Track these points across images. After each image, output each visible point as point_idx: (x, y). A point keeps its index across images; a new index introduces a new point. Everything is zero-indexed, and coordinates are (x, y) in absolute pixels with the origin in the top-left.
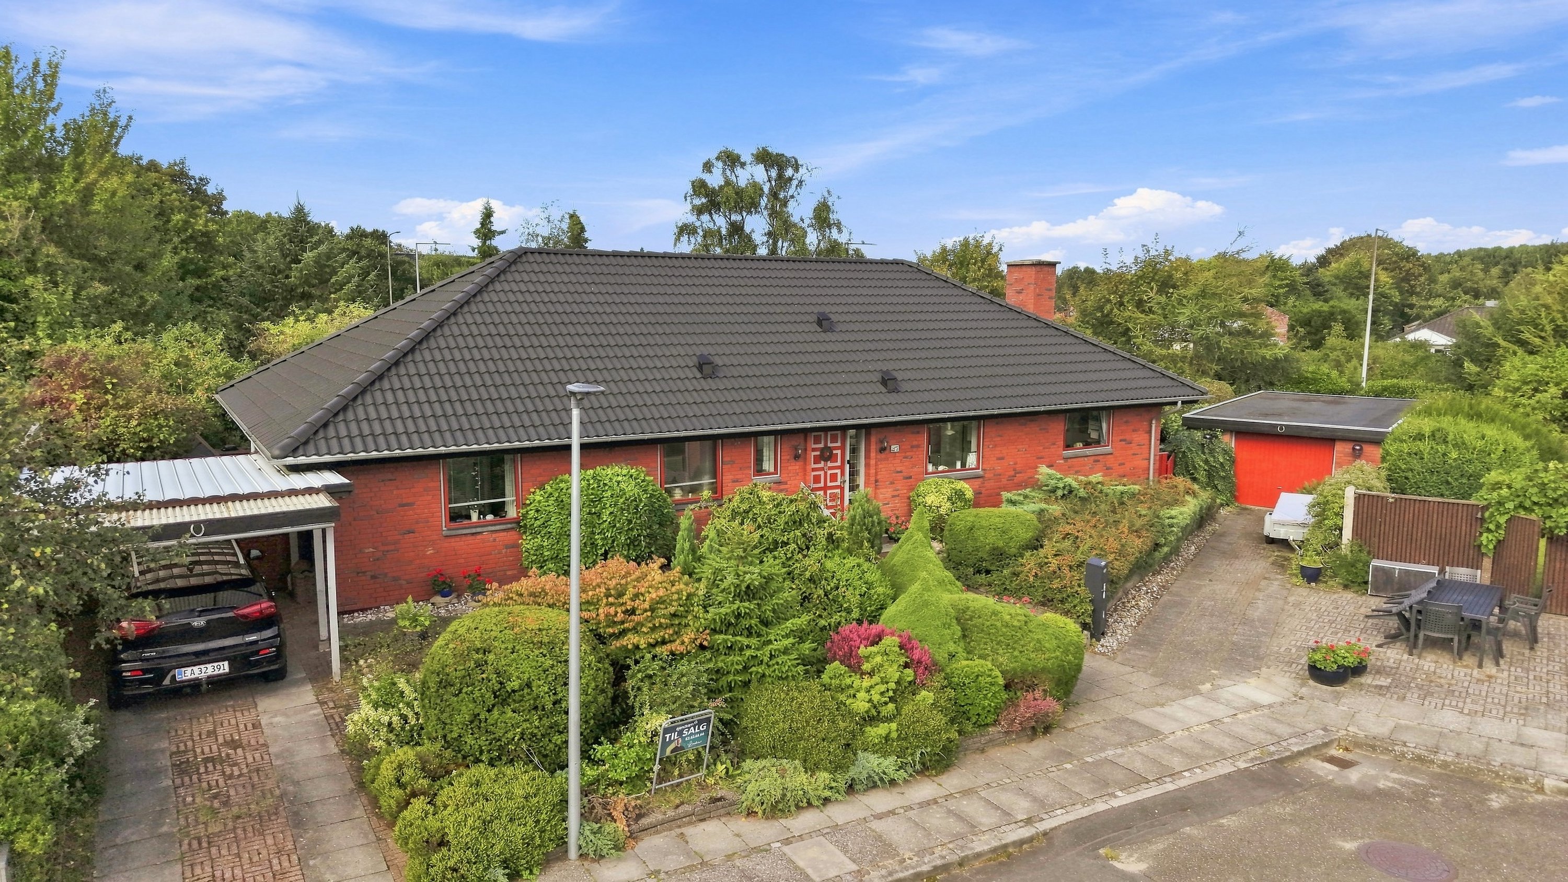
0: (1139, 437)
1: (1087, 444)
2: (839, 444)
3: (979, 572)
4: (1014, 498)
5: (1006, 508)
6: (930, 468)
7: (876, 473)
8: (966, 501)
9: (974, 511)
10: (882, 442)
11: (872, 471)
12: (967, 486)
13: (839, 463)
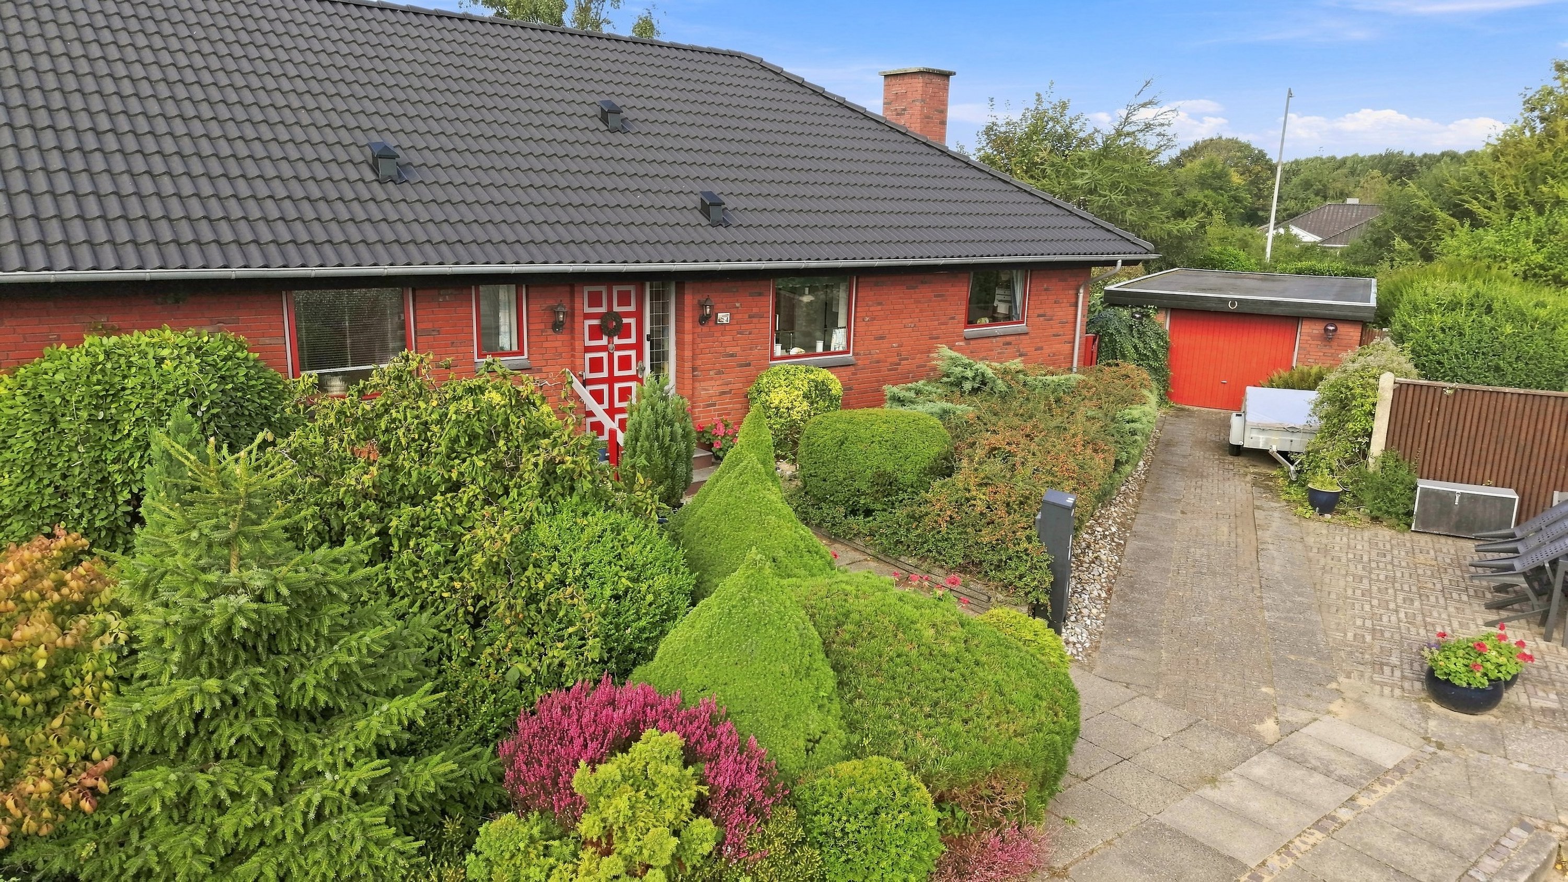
0: (1062, 312)
1: (995, 320)
2: (632, 308)
3: (854, 512)
4: (903, 394)
5: (889, 410)
6: (778, 350)
7: (693, 359)
8: (832, 399)
9: (846, 414)
10: (703, 306)
11: (688, 353)
12: (832, 376)
13: (633, 340)
